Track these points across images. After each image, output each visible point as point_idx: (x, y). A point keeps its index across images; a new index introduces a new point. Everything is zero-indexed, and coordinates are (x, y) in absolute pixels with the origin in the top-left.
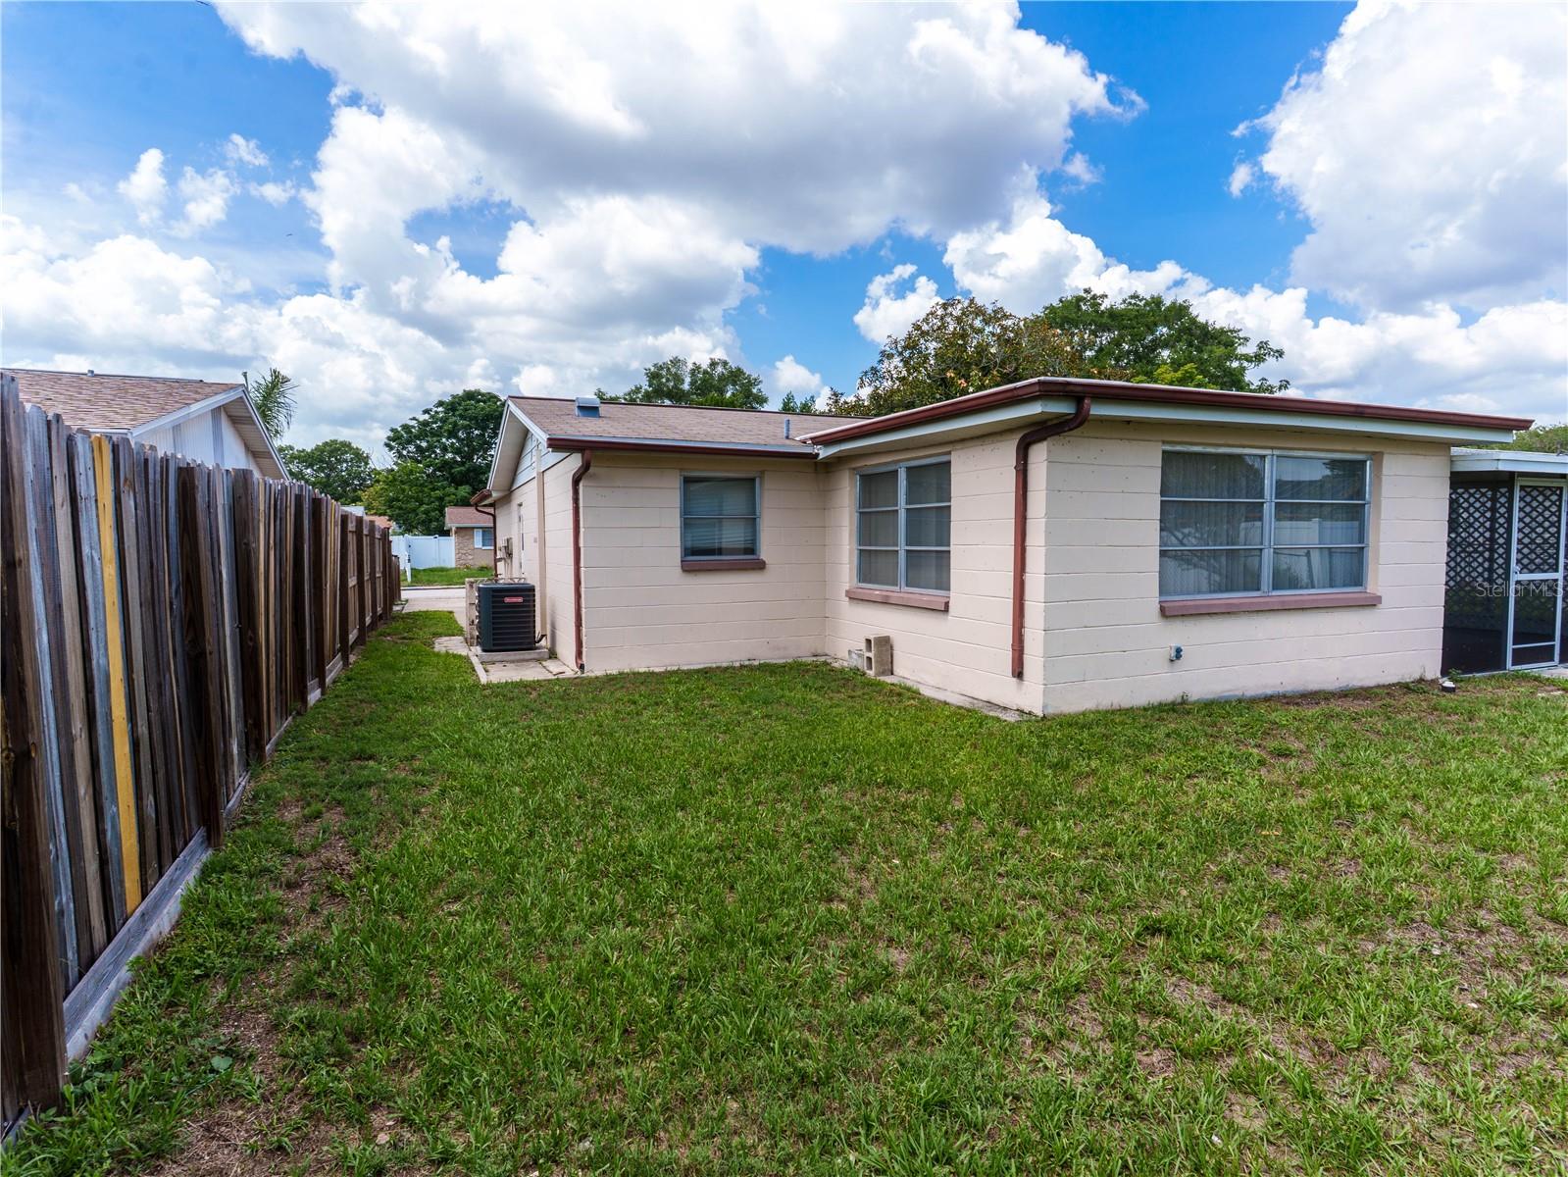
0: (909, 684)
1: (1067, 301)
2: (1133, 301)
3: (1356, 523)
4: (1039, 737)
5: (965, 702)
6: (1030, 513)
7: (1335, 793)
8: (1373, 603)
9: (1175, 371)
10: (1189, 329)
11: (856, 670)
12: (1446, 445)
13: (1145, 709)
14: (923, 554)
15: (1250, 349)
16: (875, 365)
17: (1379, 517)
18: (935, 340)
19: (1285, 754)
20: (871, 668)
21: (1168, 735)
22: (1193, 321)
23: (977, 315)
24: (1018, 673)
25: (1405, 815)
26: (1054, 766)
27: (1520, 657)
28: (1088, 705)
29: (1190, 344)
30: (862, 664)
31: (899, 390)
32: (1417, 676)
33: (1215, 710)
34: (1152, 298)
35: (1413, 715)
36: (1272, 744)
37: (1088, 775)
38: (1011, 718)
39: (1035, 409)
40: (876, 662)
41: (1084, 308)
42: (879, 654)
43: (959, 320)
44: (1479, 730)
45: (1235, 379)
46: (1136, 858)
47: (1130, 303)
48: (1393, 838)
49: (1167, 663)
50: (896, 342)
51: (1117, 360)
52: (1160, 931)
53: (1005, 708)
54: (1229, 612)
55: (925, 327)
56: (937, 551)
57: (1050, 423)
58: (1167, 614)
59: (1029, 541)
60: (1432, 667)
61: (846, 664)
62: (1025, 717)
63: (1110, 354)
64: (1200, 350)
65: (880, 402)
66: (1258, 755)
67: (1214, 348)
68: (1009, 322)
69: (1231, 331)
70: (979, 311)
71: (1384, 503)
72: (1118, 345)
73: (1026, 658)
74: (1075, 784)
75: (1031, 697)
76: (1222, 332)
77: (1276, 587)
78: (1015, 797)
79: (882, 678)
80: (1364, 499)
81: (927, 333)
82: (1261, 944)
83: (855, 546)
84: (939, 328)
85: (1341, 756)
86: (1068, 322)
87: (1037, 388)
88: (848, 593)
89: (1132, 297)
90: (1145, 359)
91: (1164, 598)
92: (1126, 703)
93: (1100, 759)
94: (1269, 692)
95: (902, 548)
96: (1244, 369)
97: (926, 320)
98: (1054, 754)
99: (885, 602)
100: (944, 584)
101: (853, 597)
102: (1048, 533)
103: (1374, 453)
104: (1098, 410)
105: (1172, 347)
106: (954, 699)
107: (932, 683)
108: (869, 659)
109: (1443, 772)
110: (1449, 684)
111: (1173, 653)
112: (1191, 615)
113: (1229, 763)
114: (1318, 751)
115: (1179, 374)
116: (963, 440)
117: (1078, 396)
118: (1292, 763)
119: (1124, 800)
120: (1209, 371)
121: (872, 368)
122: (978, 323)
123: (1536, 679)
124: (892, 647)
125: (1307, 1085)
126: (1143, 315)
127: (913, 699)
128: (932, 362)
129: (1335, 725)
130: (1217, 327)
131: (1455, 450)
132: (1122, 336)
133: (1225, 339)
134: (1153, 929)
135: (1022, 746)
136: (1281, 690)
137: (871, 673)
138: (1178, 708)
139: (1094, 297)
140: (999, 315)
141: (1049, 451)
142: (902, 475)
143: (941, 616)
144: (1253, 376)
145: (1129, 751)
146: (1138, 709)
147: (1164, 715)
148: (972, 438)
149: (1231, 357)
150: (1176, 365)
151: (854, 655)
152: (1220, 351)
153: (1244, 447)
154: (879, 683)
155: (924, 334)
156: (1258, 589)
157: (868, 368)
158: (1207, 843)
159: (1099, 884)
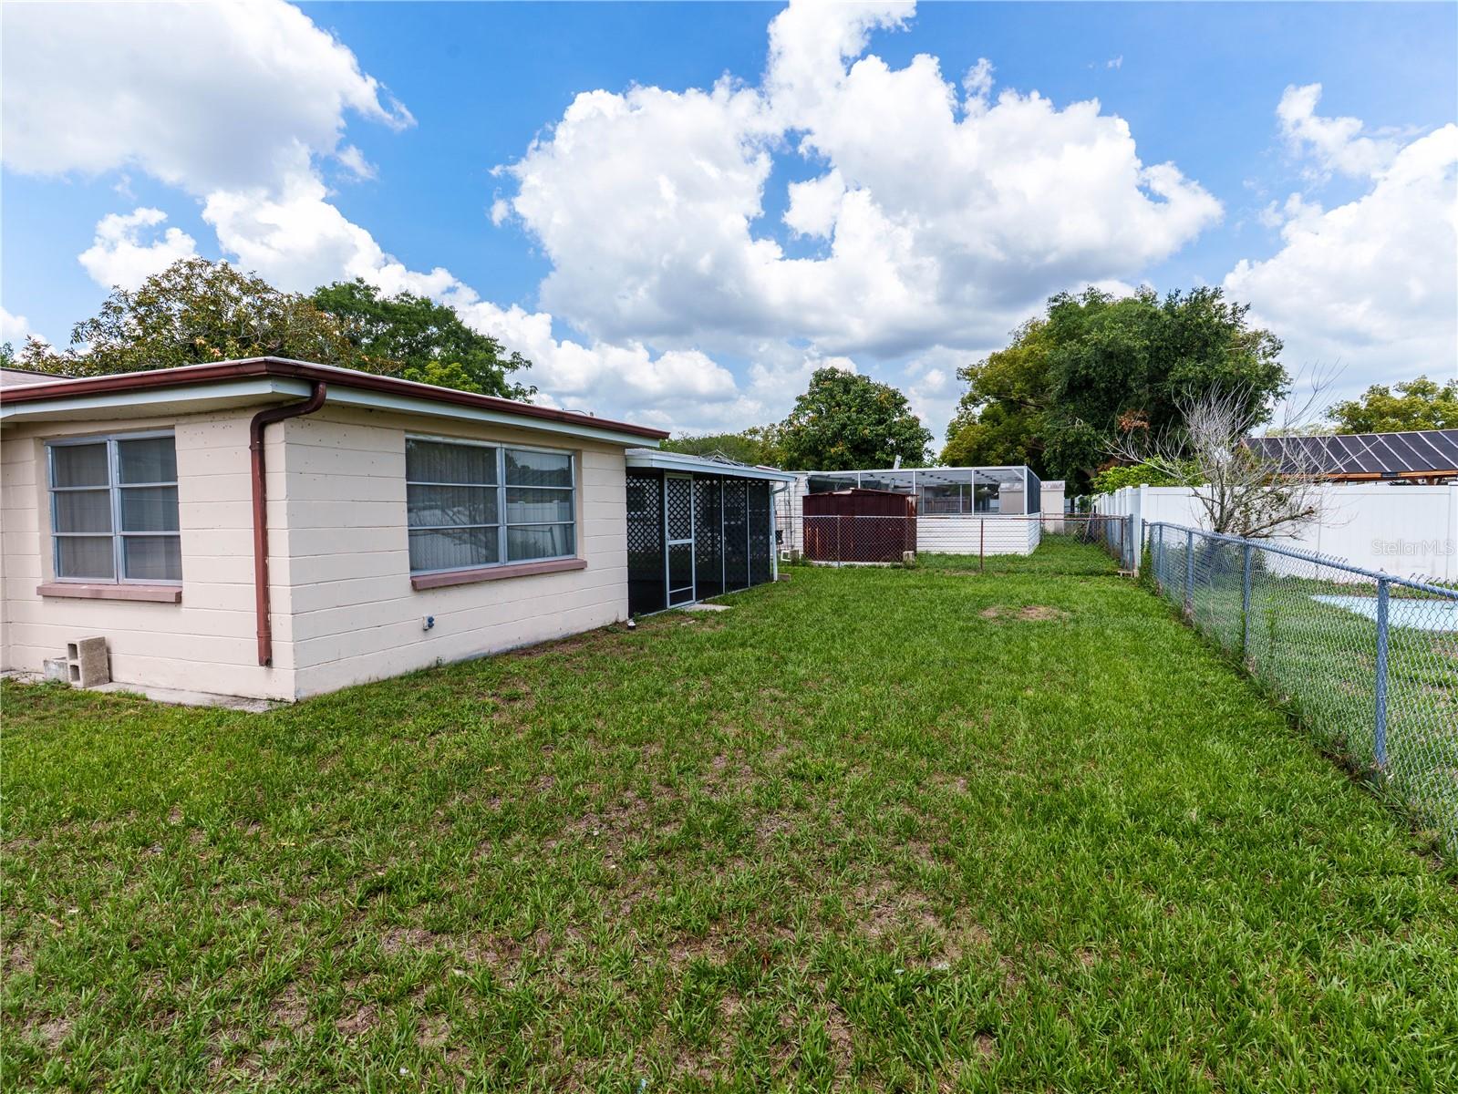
0: (132, 690)
1: (340, 286)
2: (405, 299)
3: (568, 504)
4: (287, 724)
5: (204, 700)
6: (270, 495)
7: (545, 725)
8: (580, 567)
9: (445, 368)
10: (456, 333)
11: (56, 685)
12: (623, 447)
13: (402, 678)
14: (146, 540)
15: (506, 357)
16: (97, 318)
17: (582, 501)
18: (180, 300)
19: (513, 698)
20: (78, 678)
21: (419, 699)
22: (459, 325)
23: (232, 282)
24: (266, 660)
25: (591, 731)
26: (299, 752)
27: (676, 599)
28: (346, 682)
29: (457, 346)
30: (65, 675)
31: (132, 351)
32: (613, 620)
33: (462, 668)
34: (423, 299)
35: (607, 650)
36: (505, 691)
37: (335, 753)
38: (258, 709)
39: (264, 389)
40: (86, 670)
41: (358, 296)
42: (89, 661)
43: (210, 283)
44: (645, 656)
45: (495, 382)
46: (369, 825)
47: (403, 301)
48: (579, 750)
49: (422, 633)
50: (125, 295)
51: (394, 350)
52: (381, 889)
53: (254, 700)
54: (473, 582)
55: (165, 284)
56: (166, 537)
57: (286, 404)
58: (419, 588)
59: (271, 524)
60: (621, 612)
61: (39, 678)
62: (275, 706)
63: (386, 345)
64: (466, 353)
65: (105, 361)
66: (493, 702)
67: (477, 352)
68: (271, 297)
69: (491, 340)
70: (233, 279)
71: (585, 489)
72: (394, 337)
73: (275, 645)
74: (321, 764)
75: (283, 684)
76: (483, 339)
77: (510, 558)
78: (250, 795)
79: (94, 689)
80: (571, 486)
81: (168, 291)
82: (471, 871)
83: (50, 534)
84: (184, 288)
85: (555, 692)
86: (342, 307)
87: (264, 367)
88: (40, 591)
89: (404, 295)
90: (418, 353)
91: (415, 573)
92: (383, 675)
93: (350, 735)
94: (510, 647)
95: (117, 533)
96: (503, 373)
97: (166, 276)
98: (300, 740)
99: (96, 598)
100: (174, 572)
101: (48, 595)
102: (291, 515)
103: (576, 450)
104: (333, 396)
105: (443, 346)
106: (191, 699)
107: (164, 685)
108: (75, 668)
109: (619, 692)
110: (632, 624)
111: (426, 623)
112: (441, 587)
113: (468, 715)
114: (538, 691)
115: (447, 371)
116: (188, 414)
117: (313, 380)
118: (518, 705)
119: (368, 770)
120: (474, 372)
121: (92, 321)
122: (234, 291)
123: (682, 613)
124: (108, 651)
125: (486, 983)
126: (415, 313)
127: (135, 707)
128: (177, 325)
129: (553, 667)
130: (479, 334)
131: (628, 451)
132: (396, 330)
133: (485, 346)
134: (374, 891)
135: (266, 736)
136: (519, 644)
137: (78, 685)
138: (431, 673)
139: (367, 288)
140: (256, 287)
141: (287, 433)
142: (113, 451)
143: (171, 608)
144: (510, 379)
145: (381, 721)
146: (396, 678)
147: (419, 681)
148: (199, 413)
149: (492, 361)
150: (445, 362)
151: (53, 667)
152: (482, 355)
153: (478, 439)
154: (89, 696)
155: (163, 291)
156: (497, 561)
157: (86, 319)
158: (440, 792)
159: (329, 862)
